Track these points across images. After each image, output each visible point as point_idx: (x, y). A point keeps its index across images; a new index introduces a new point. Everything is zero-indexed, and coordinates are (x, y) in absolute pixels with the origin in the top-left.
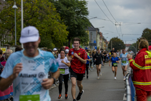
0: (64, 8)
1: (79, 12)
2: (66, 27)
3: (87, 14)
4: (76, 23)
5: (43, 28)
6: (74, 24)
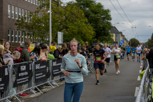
0: (93, 15)
1: (104, 18)
3: (111, 19)
4: (101, 26)
6: (100, 27)
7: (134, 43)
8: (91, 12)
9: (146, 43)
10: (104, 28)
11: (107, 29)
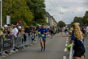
0: (32, 4)
2: (32, 14)
3: (45, 7)
4: (39, 12)
5: (18, 14)
7: (61, 24)
8: (31, 2)
9: (70, 24)
10: (40, 14)
11: (43, 14)
